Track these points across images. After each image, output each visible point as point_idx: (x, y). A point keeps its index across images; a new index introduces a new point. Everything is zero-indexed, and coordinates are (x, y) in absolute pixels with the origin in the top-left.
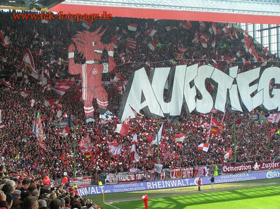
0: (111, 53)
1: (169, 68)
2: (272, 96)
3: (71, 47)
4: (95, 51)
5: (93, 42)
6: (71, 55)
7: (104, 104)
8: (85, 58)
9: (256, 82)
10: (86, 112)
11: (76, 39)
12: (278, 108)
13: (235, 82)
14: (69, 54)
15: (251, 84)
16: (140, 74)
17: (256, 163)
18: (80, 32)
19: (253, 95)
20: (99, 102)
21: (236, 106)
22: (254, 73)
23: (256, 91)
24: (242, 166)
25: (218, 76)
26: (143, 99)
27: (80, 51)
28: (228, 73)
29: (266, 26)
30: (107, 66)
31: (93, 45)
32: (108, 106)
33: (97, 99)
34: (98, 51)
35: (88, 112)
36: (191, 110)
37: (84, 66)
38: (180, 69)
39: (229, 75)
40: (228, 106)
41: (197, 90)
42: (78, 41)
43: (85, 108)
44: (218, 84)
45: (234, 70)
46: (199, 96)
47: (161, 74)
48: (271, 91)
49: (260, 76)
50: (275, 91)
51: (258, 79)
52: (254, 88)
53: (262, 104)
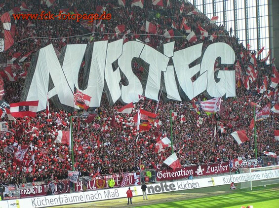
0: (7, 26)
1: (84, 47)
2: (217, 80)
9: (197, 62)
12: (225, 95)
13: (171, 62)
15: (192, 65)
16: (47, 53)
17: (200, 167)
19: (194, 78)
21: (173, 93)
22: (195, 51)
23: (198, 74)
24: (181, 171)
25: (148, 54)
26: (51, 86)
28: (161, 50)
30: (3, 42)
36: (115, 99)
38: (100, 46)
39: (163, 54)
41: (122, 74)
44: (149, 65)
45: (169, 47)
46: (124, 82)
47: (75, 52)
48: (216, 73)
49: (203, 54)
50: (222, 74)
51: (201, 57)
52: (195, 69)
53: (206, 91)
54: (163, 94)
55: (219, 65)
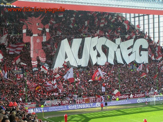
0: (47, 30)
1: (81, 39)
2: (140, 55)
3: (24, 26)
4: (38, 29)
5: (37, 24)
6: (24, 31)
7: (44, 60)
8: (32, 33)
9: (132, 47)
10: (32, 64)
11: (27, 21)
12: (143, 62)
13: (119, 47)
14: (23, 30)
15: (128, 49)
16: (65, 43)
17: (131, 94)
18: (29, 18)
19: (129, 55)
20: (41, 58)
21: (120, 61)
22: (130, 42)
23: (132, 53)
24: (123, 96)
25: (109, 43)
26: (66, 57)
27: (29, 28)
29: (137, 15)
30: (45, 37)
31: (37, 25)
33: (40, 57)
34: (40, 29)
35: (34, 64)
36: (94, 63)
37: (32, 38)
38: (88, 40)
39: (115, 43)
40: (115, 61)
41: (98, 52)
42: (28, 23)
43: (32, 62)
44: (109, 48)
45: (118, 40)
46: (99, 55)
47: (77, 42)
48: (140, 52)
49: (134, 44)
50: (142, 52)
51: (132, 45)
52: (130, 50)
53: (135, 60)
55: (141, 49)
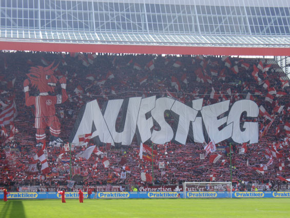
0: (64, 86)
2: (243, 130)
3: (26, 81)
4: (49, 84)
5: (47, 76)
6: (26, 89)
7: (57, 132)
8: (39, 90)
9: (226, 114)
11: (30, 74)
12: (249, 141)
13: (199, 114)
14: (25, 88)
15: (218, 118)
16: (92, 107)
18: (34, 68)
19: (220, 128)
20: (51, 130)
21: (199, 138)
22: (224, 105)
23: (225, 125)
24: (161, 188)
25: (178, 107)
26: (94, 129)
28: (191, 105)
30: (61, 97)
31: (47, 78)
32: (60, 134)
33: (50, 128)
34: (52, 84)
39: (192, 107)
41: (155, 122)
43: (37, 135)
44: (178, 116)
45: (198, 103)
46: (156, 127)
47: (114, 106)
48: (242, 124)
49: (230, 109)
50: (247, 125)
51: (227, 112)
52: (222, 121)
53: (231, 137)
54: (190, 139)
55: (244, 118)
